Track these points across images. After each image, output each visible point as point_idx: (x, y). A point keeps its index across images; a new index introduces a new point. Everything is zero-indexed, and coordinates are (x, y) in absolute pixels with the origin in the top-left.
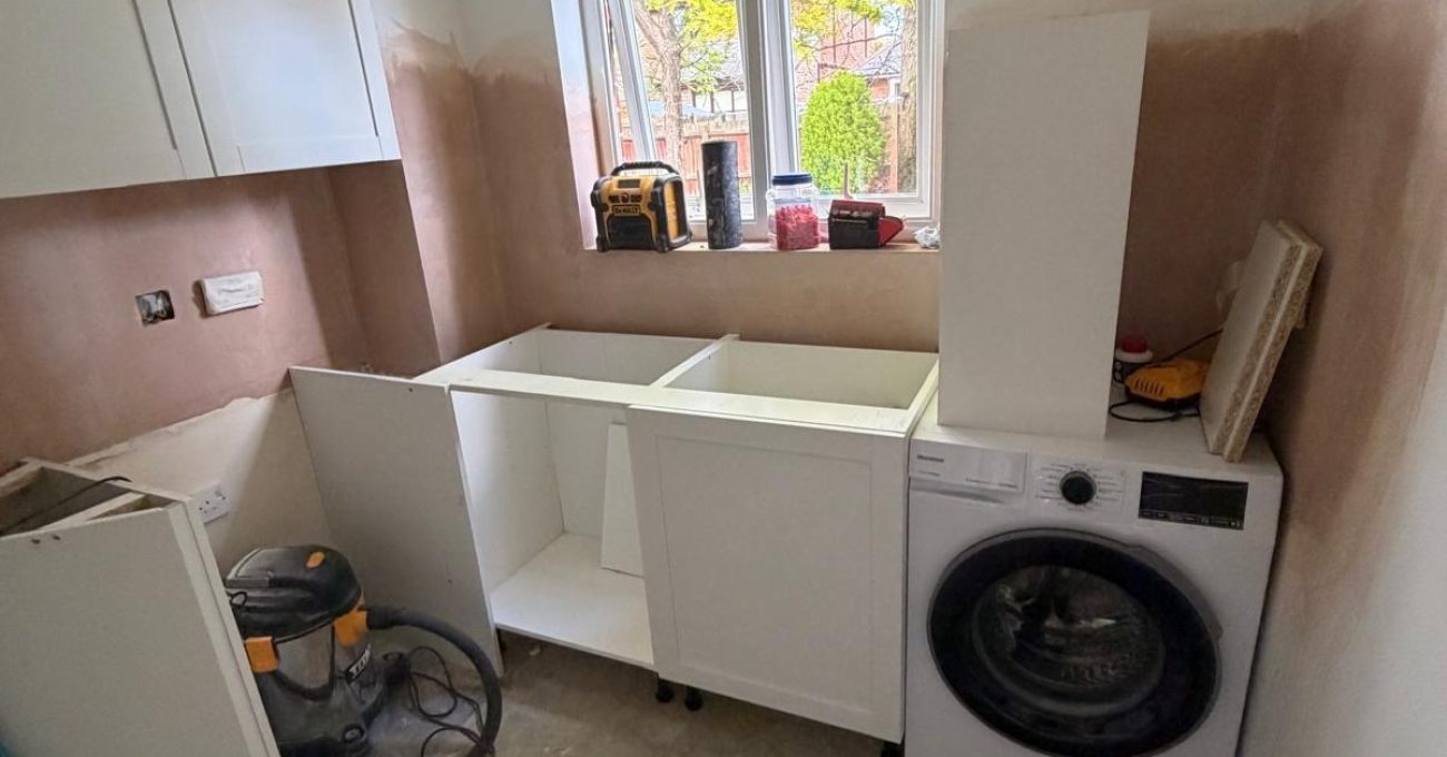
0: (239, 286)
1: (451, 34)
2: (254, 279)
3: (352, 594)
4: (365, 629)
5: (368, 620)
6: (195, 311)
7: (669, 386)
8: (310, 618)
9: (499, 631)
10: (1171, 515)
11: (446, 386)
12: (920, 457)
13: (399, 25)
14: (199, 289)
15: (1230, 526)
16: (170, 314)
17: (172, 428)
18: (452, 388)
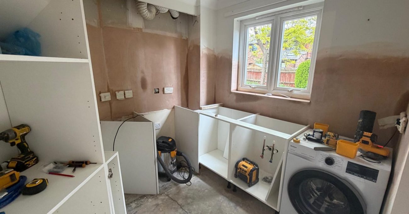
0: (169, 89)
1: (214, 49)
2: (172, 89)
3: (175, 148)
4: (176, 155)
5: (177, 153)
6: (162, 93)
7: (240, 121)
8: (167, 150)
9: (200, 164)
10: (355, 174)
11: (199, 113)
12: (291, 146)
13: (204, 46)
14: (164, 89)
15: (372, 181)
16: (158, 92)
17: (155, 112)
18: (200, 113)
